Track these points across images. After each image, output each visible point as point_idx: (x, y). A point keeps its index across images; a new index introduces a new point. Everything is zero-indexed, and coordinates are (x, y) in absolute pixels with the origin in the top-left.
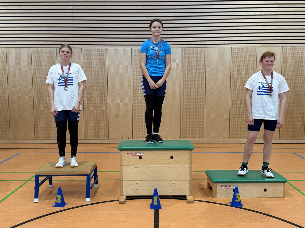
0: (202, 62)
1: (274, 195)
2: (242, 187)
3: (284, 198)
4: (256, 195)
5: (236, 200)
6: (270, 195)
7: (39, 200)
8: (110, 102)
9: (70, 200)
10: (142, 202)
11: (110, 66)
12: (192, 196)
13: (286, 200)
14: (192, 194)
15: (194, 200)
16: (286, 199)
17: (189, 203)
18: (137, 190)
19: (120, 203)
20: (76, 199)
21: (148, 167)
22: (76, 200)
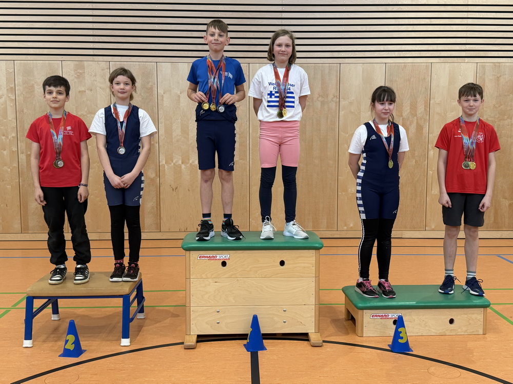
0: (332, 91)
1: (466, 330)
2: (411, 315)
3: (486, 336)
4: (433, 331)
5: (400, 341)
6: (459, 330)
7: (33, 343)
8: (163, 162)
9: (91, 343)
10: (228, 347)
11: (162, 96)
12: (319, 334)
14: (319, 329)
15: (324, 341)
16: (490, 337)
17: (314, 346)
18: (218, 323)
19: (185, 349)
20: (103, 341)
21: (238, 280)
22: (104, 343)
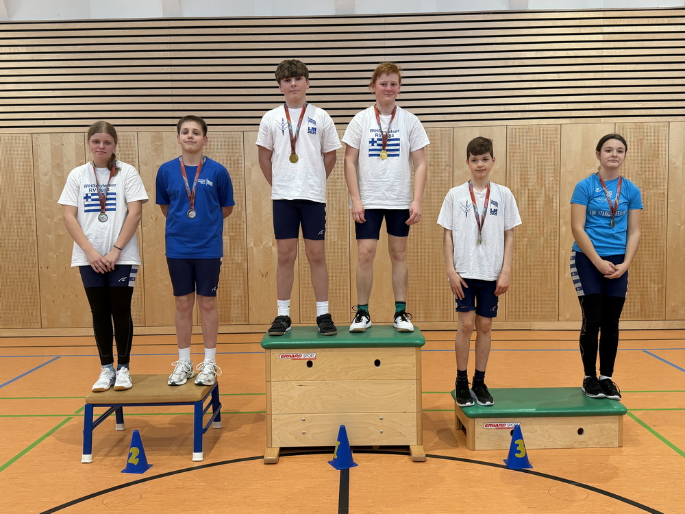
0: (445, 159)
1: (599, 442)
2: (531, 425)
3: (622, 449)
4: (559, 443)
5: (517, 455)
6: (590, 442)
7: (93, 458)
8: (251, 244)
9: (159, 457)
11: (251, 169)
12: (422, 447)
13: (624, 454)
14: (421, 441)
15: (427, 456)
16: (627, 449)
17: (416, 461)
18: (304, 433)
19: (265, 464)
20: (172, 455)
21: (326, 383)
22: (173, 457)
